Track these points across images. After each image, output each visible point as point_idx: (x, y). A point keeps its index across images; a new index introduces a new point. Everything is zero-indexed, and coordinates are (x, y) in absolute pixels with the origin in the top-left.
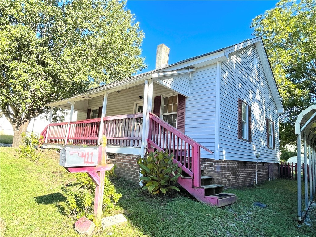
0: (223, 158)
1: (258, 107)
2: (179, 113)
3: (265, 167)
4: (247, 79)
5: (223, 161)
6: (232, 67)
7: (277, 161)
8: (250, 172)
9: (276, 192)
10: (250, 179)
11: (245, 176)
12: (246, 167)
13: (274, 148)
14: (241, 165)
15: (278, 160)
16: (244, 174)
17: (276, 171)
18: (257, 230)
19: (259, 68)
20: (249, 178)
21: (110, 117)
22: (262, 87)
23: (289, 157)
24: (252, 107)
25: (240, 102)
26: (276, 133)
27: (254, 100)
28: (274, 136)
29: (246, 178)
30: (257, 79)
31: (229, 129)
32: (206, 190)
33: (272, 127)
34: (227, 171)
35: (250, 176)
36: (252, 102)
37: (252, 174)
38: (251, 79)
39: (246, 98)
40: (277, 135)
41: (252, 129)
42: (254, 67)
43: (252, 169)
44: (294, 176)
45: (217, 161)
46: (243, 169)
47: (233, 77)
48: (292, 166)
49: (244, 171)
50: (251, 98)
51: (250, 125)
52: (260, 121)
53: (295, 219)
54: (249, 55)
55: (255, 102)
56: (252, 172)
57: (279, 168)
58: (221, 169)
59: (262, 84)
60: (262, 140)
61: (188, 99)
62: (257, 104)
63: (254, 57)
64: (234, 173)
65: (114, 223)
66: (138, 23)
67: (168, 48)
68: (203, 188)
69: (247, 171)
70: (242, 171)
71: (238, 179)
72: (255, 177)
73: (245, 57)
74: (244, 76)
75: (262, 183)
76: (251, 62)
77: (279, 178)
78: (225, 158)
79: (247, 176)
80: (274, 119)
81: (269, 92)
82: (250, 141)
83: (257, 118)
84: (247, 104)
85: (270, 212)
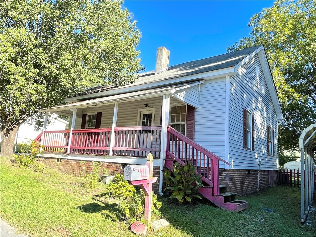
0: (232, 167)
1: (260, 115)
2: (188, 124)
3: (266, 174)
4: (250, 88)
5: (232, 170)
6: (238, 79)
7: (276, 168)
8: (253, 180)
9: (279, 199)
10: (253, 187)
11: (249, 184)
12: (250, 175)
13: (274, 155)
14: (246, 173)
15: (277, 166)
16: (248, 182)
17: (275, 178)
18: (271, 229)
19: (260, 75)
20: (252, 185)
21: (122, 128)
22: (263, 95)
23: (285, 162)
24: (255, 116)
25: (245, 112)
26: (276, 140)
27: (257, 108)
28: (274, 143)
29: (250, 186)
30: (259, 87)
31: (236, 139)
32: (225, 197)
33: (272, 134)
34: (235, 180)
35: (253, 183)
36: (255, 111)
37: (255, 181)
38: (254, 88)
39: (250, 107)
40: (276, 142)
41: (255, 137)
42: (256, 75)
43: (254, 176)
44: (293, 182)
45: (227, 171)
46: (247, 177)
47: (239, 89)
48: (291, 173)
49: (248, 179)
50: (254, 107)
51: (253, 134)
52: (261, 129)
53: (299, 221)
54: (252, 64)
55: (257, 110)
56: (254, 180)
57: (278, 175)
58: (230, 178)
59: (263, 92)
60: (263, 148)
61: (197, 110)
62: (259, 112)
63: (256, 65)
64: (240, 181)
65: (161, 226)
66: (136, 22)
67: (168, 50)
68: (223, 196)
69: (251, 178)
70: (247, 179)
71: (243, 187)
72: (257, 185)
73: (249, 66)
74: (248, 86)
75: (264, 190)
76: (254, 71)
77: (278, 185)
78: (233, 167)
79: (251, 184)
80: (273, 126)
81: (269, 99)
82: (253, 150)
83: (259, 126)
84: (250, 114)
85: (278, 216)
